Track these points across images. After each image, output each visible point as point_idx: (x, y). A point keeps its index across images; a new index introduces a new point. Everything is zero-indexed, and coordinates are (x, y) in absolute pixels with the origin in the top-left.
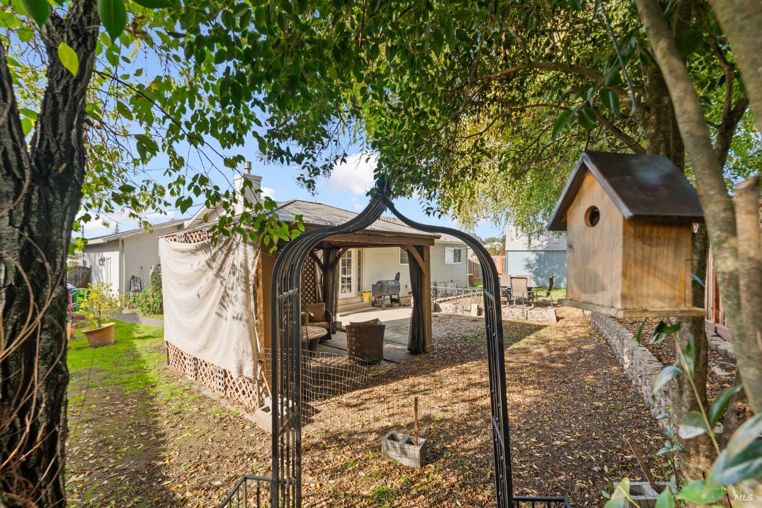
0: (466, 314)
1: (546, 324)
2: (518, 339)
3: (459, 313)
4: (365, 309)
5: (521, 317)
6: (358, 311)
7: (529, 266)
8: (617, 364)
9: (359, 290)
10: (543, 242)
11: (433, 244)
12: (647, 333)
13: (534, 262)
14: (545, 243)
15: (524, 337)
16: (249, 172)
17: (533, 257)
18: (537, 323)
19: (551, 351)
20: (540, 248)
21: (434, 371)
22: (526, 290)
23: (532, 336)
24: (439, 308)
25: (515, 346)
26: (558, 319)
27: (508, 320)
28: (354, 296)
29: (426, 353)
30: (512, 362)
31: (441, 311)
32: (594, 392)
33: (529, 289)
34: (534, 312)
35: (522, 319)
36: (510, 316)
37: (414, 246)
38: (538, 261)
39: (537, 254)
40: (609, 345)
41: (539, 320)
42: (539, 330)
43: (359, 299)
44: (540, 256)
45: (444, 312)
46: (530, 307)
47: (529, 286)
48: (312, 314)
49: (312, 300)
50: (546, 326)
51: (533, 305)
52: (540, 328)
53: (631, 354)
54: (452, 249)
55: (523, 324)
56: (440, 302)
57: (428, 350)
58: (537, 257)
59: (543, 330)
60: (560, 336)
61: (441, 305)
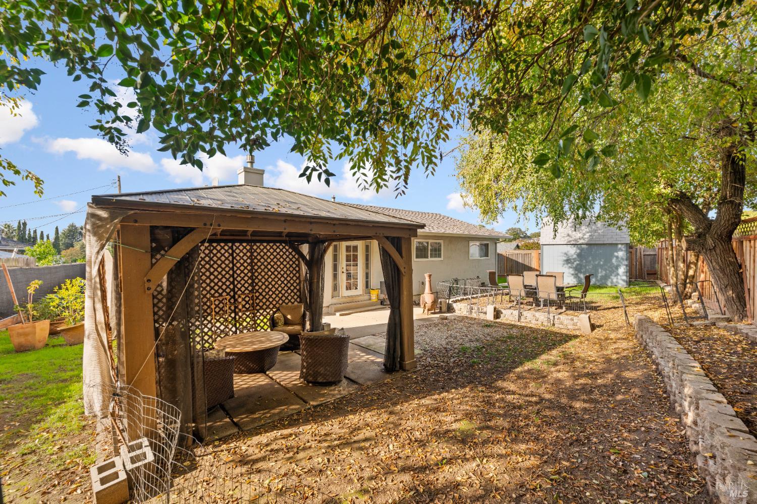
0: (482, 316)
1: (578, 333)
2: (533, 356)
3: (474, 315)
4: (370, 308)
5: (545, 324)
6: (358, 310)
7: (568, 261)
8: (671, 411)
9: (367, 286)
10: (584, 234)
11: (416, 235)
12: (721, 361)
13: (575, 256)
14: (587, 235)
15: (543, 352)
16: (252, 166)
17: (573, 251)
18: (564, 331)
19: (577, 378)
20: (581, 241)
21: (395, 404)
22: (554, 290)
23: (554, 352)
24: (453, 309)
25: (528, 366)
26: (593, 327)
27: (530, 325)
28: (361, 293)
29: (405, 370)
30: (514, 393)
31: (454, 311)
32: (625, 472)
33: (560, 289)
34: (562, 317)
35: (547, 326)
36: (534, 322)
37: (387, 238)
38: (579, 255)
39: (579, 249)
40: (660, 374)
41: (569, 327)
42: (566, 341)
43: (367, 297)
44: (582, 250)
45: (458, 313)
46: (560, 311)
47: (559, 284)
48: (289, 317)
49: (296, 300)
50: (576, 337)
51: (564, 308)
52: (568, 338)
53: (696, 404)
54: (478, 243)
55: (546, 332)
56: (455, 302)
57: (407, 368)
58: (578, 251)
59: (570, 344)
60: (591, 353)
61: (455, 305)
